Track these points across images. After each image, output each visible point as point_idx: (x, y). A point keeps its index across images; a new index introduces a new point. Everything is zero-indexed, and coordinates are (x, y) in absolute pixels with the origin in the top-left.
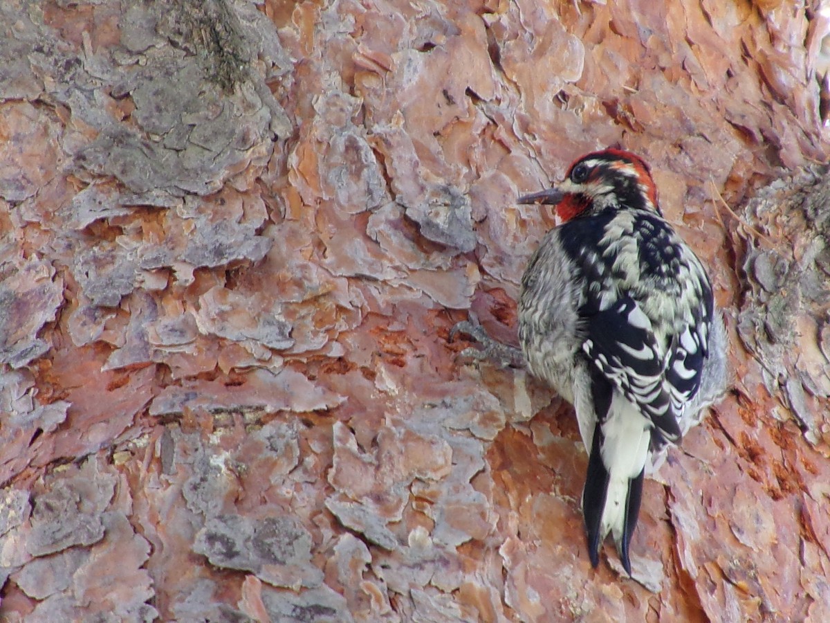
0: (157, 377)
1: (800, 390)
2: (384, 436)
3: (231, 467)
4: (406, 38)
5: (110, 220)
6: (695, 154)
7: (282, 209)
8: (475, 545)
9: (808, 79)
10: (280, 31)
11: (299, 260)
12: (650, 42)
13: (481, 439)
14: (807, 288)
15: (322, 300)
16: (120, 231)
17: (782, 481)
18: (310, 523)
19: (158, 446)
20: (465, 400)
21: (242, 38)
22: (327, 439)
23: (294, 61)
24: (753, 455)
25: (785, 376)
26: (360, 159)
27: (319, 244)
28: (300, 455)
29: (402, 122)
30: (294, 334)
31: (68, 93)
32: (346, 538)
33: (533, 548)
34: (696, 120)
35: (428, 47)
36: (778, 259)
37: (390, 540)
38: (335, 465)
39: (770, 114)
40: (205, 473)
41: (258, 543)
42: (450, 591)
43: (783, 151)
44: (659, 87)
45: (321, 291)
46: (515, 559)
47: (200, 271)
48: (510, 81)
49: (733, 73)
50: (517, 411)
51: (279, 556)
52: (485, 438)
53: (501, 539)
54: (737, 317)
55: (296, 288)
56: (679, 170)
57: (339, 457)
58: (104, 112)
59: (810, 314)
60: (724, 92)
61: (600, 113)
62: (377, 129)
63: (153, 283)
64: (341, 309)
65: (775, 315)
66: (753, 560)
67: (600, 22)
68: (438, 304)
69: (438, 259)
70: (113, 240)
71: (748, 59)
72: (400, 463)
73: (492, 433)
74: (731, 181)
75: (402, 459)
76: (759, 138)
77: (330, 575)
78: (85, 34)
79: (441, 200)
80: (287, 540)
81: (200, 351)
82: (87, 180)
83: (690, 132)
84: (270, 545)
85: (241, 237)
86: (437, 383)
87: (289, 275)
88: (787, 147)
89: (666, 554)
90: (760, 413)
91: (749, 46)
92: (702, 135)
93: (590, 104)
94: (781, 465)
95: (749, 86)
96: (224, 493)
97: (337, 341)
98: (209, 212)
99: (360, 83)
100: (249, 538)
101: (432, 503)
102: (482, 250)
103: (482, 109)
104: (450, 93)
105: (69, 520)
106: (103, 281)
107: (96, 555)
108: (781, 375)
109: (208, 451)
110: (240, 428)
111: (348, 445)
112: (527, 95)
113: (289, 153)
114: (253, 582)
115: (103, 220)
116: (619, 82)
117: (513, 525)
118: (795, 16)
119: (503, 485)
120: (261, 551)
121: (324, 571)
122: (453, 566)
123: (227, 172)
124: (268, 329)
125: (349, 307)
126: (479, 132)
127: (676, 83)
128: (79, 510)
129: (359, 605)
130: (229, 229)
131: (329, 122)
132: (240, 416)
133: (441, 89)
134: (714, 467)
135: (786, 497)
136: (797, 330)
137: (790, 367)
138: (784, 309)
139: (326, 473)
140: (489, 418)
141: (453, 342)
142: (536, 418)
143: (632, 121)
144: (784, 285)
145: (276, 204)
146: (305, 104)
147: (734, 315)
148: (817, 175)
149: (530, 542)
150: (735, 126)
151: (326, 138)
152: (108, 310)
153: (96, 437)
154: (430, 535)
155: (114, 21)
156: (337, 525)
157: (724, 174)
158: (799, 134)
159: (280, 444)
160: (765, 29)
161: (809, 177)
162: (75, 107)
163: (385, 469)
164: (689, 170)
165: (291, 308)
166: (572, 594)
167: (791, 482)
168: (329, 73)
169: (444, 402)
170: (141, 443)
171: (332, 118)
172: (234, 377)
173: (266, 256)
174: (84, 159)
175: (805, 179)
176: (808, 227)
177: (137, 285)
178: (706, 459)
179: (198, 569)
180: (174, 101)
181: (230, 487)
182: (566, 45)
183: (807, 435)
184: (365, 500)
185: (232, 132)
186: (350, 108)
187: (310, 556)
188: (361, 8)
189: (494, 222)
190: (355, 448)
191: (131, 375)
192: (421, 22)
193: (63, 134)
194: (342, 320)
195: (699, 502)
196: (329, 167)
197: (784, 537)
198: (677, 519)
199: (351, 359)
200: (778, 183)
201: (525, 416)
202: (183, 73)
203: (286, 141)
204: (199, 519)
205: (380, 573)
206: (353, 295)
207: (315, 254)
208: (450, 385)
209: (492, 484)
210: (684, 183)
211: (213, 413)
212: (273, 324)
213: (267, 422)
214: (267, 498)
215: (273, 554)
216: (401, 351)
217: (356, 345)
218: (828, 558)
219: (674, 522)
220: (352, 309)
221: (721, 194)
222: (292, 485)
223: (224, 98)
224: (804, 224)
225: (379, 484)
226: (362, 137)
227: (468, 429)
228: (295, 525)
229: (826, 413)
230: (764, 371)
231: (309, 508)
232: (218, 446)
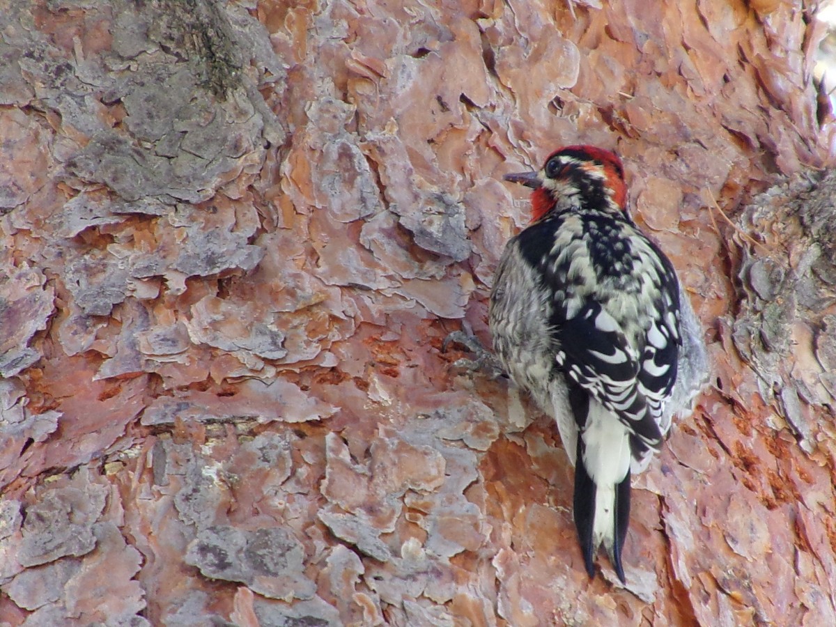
0: (149, 387)
1: (795, 399)
2: (377, 447)
3: (223, 478)
4: (400, 44)
5: (101, 228)
6: (691, 161)
7: (275, 217)
8: (468, 557)
9: (805, 83)
10: (272, 36)
11: (292, 269)
12: (646, 47)
13: (474, 449)
14: (803, 296)
15: (315, 310)
16: (111, 239)
17: (776, 490)
18: (302, 533)
19: (150, 456)
20: (459, 411)
21: (234, 43)
22: (320, 449)
23: (287, 66)
24: (748, 464)
25: (780, 384)
26: (353, 167)
27: (312, 253)
28: (293, 465)
29: (396, 129)
30: (287, 344)
31: (59, 99)
32: (339, 549)
33: (527, 559)
34: (692, 126)
35: (422, 52)
36: (774, 266)
37: (383, 552)
38: (327, 476)
39: (768, 122)
40: (197, 484)
41: (251, 554)
42: (443, 603)
43: (780, 157)
44: (655, 93)
45: (313, 301)
46: (508, 570)
47: (192, 280)
48: (504, 87)
49: (729, 78)
50: (511, 421)
51: (271, 566)
52: (479, 449)
53: (494, 550)
54: (733, 325)
55: (289, 297)
56: (675, 177)
57: (332, 468)
58: (94, 117)
59: (806, 322)
60: (720, 98)
61: (595, 120)
62: (370, 136)
63: (145, 292)
64: (334, 318)
65: (771, 324)
66: (748, 569)
67: (596, 27)
68: (432, 313)
69: (431, 268)
70: (104, 248)
71: (745, 64)
72: (393, 474)
73: (485, 444)
74: (727, 188)
75: (395, 470)
76: (756, 144)
77: (322, 586)
78: (76, 39)
79: (435, 208)
80: (279, 552)
81: (192, 361)
82: (78, 188)
83: (686, 138)
84: (262, 556)
85: (233, 246)
86: (430, 393)
87: (282, 284)
88: (783, 153)
89: (660, 564)
90: (755, 422)
91: (746, 50)
92: (698, 142)
93: (586, 110)
94: (776, 475)
95: (746, 91)
96: (216, 504)
97: (330, 351)
98: (201, 220)
99: (353, 89)
100: (242, 549)
101: (425, 514)
102: (476, 259)
103: (477, 116)
104: (445, 100)
105: (60, 530)
106: (94, 289)
107: (87, 566)
108: (776, 383)
109: (200, 462)
110: (232, 439)
111: (341, 456)
112: (521, 101)
113: (281, 161)
115: (94, 228)
116: (615, 88)
117: (506, 536)
118: (792, 19)
119: (497, 496)
120: (254, 562)
121: (316, 583)
122: (446, 577)
123: (219, 180)
124: (260, 339)
125: (342, 316)
126: (473, 139)
127: (672, 88)
128: (70, 521)
129: (352, 616)
130: (222, 238)
131: (322, 129)
132: (232, 427)
133: (435, 95)
134: (708, 476)
135: (781, 506)
136: (793, 338)
137: (785, 376)
138: (780, 318)
139: (319, 484)
140: (483, 429)
141: (447, 352)
142: (530, 428)
143: (628, 128)
144: (780, 293)
145: (269, 212)
146: (298, 110)
147: (729, 323)
148: (814, 182)
149: (524, 554)
150: (731, 132)
151: (319, 145)
152: (99, 319)
153: (88, 447)
154: (423, 546)
155: (105, 25)
156: (329, 536)
157: (720, 180)
158: (796, 140)
159: (273, 455)
160: (762, 33)
161: (806, 183)
162: (65, 113)
163: (378, 480)
164: (685, 177)
165: (284, 317)
166: (565, 605)
167: (786, 492)
168: (322, 78)
169: (437, 413)
170: (133, 453)
171: (326, 125)
172: (227, 387)
173: (258, 265)
174: (75, 165)
175: (801, 185)
176: (805, 234)
177: (128, 294)
178: (701, 468)
179: (190, 580)
180: (165, 107)
181: (222, 499)
182: (561, 51)
183: (802, 443)
184: (358, 511)
185: (225, 140)
186: (344, 115)
187: (302, 568)
188: (355, 13)
189: (488, 230)
190: (348, 459)
191: (122, 385)
192: (415, 28)
193: (54, 140)
194: (335, 330)
195: (694, 513)
196: (323, 174)
197: (778, 546)
198: (671, 529)
199: (345, 369)
200: (774, 190)
201: (518, 426)
202: (175, 79)
203: (279, 148)
204: (191, 530)
205: (373, 584)
206: (346, 304)
207: (307, 262)
208: (443, 395)
209: (486, 495)
210: (679, 190)
211: (205, 424)
212: (265, 334)
213: (260, 433)
214: (259, 509)
215: (265, 565)
216: (395, 361)
217: (349, 355)
218: (823, 567)
219: (668, 532)
220: (345, 318)
221: (717, 202)
222: (284, 496)
223: (216, 104)
224: (800, 231)
225: (372, 496)
226: (355, 144)
227: (462, 440)
228: (287, 536)
229: (821, 421)
230: (759, 379)
231: (301, 519)
232: (210, 457)
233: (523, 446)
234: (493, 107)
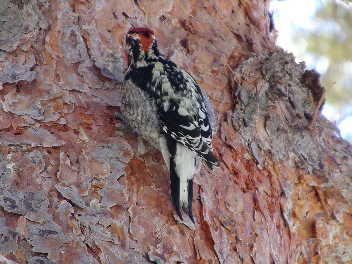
1: (256, 147)
2: (82, 159)
3: (15, 169)
6: (218, 45)
7: (42, 59)
8: (118, 208)
9: (265, 15)
11: (48, 82)
13: (123, 162)
14: (261, 104)
15: (58, 100)
17: (247, 185)
18: (48, 194)
20: (117, 146)
22: (57, 159)
24: (236, 173)
25: (251, 140)
26: (76, 40)
27: (57, 76)
28: (46, 165)
29: (95, 25)
30: (45, 113)
32: (63, 202)
33: (142, 209)
34: (218, 31)
36: (250, 91)
37: (83, 204)
38: (60, 170)
39: (249, 30)
40: (4, 171)
41: (26, 202)
42: (107, 226)
43: (254, 45)
44: (204, 16)
45: (57, 96)
46: (135, 214)
47: (5, 84)
48: (141, 10)
49: (234, 11)
50: (139, 151)
51: (34, 208)
52: (125, 162)
53: (129, 205)
54: (232, 115)
55: (47, 94)
56: (211, 52)
57: (62, 167)
59: (262, 115)
60: (230, 19)
61: (178, 25)
62: (84, 27)
64: (65, 104)
65: (248, 115)
66: (234, 218)
68: (107, 104)
69: (108, 85)
71: (241, 6)
72: (88, 171)
73: (128, 160)
74: (232, 57)
75: (89, 169)
76: (244, 39)
77: (56, 218)
79: (110, 59)
80: (38, 202)
81: (4, 119)
83: (216, 35)
84: (31, 203)
85: (24, 71)
86: (105, 137)
87: (44, 88)
88: (255, 44)
89: (198, 214)
90: (240, 156)
92: (220, 37)
93: (175, 22)
94: (247, 178)
95: (241, 17)
96: (12, 181)
97: (63, 117)
98: (10, 59)
99: (78, 7)
100: (22, 200)
101: (101, 189)
103: (129, 21)
104: (116, 14)
108: (249, 140)
110: (20, 153)
111: (66, 162)
112: (148, 16)
113: (46, 36)
114: (22, 219)
116: (187, 13)
117: (134, 199)
119: (131, 182)
120: (27, 206)
121: (53, 216)
122: (108, 216)
123: (19, 42)
124: (34, 111)
125: (69, 103)
126: (127, 31)
127: (211, 14)
129: (68, 230)
130: (19, 67)
131: (63, 24)
132: (20, 148)
133: (112, 12)
134: (220, 178)
135: (249, 191)
136: (257, 121)
137: (253, 137)
138: (252, 113)
139: (56, 174)
140: (127, 153)
141: (113, 120)
142: (146, 154)
143: (192, 30)
144: (252, 102)
145: (39, 57)
146: (53, 15)
147: (231, 114)
148: (268, 56)
149: (141, 207)
150: (234, 34)
151: (62, 30)
154: (99, 202)
156: (60, 196)
157: (229, 54)
158: (261, 39)
159: (37, 160)
161: (264, 57)
163: (82, 173)
164: (215, 52)
165: (44, 102)
166: (158, 230)
167: (251, 186)
168: (65, 2)
169: (108, 146)
171: (65, 22)
172: (18, 131)
173: (34, 79)
175: (262, 57)
176: (263, 78)
178: (216, 174)
181: (15, 178)
183: (259, 166)
184: (72, 186)
185: (22, 26)
186: (73, 18)
187: (48, 209)
190: (69, 164)
194: (66, 109)
195: (213, 193)
196: (63, 42)
197: (247, 209)
198: (203, 199)
199: (69, 126)
200: (251, 59)
201: (142, 153)
203: (45, 30)
205: (77, 218)
206: (71, 98)
207: (55, 80)
208: (111, 139)
209: (127, 182)
210: (212, 57)
211: (8, 146)
212: (36, 109)
213: (32, 151)
214: (30, 183)
215: (32, 207)
216: (91, 123)
217: (72, 119)
218: (265, 218)
219: (202, 201)
220: (70, 104)
221: (228, 63)
222: (41, 178)
223: (19, 10)
224: (261, 77)
225: (79, 180)
226: (78, 30)
227: (118, 158)
228: (42, 195)
229: (267, 157)
230: (242, 138)
231: (48, 188)
232: (10, 160)
233: (143, 162)
234: (136, 18)
